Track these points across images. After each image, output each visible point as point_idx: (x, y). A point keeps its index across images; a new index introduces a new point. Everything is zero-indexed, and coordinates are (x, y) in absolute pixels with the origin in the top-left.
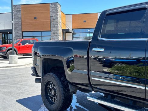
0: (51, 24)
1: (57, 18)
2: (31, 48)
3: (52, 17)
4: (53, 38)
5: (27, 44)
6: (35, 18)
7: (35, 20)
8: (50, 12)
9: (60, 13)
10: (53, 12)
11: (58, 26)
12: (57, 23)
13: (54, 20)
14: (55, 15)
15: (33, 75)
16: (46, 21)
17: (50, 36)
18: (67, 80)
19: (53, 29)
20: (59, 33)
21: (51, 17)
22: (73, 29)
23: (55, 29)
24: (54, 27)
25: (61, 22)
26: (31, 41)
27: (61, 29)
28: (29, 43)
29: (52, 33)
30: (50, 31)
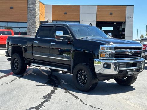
0: (28, 15)
1: (35, 9)
2: (6, 39)
3: (30, 7)
4: (29, 30)
5: (2, 35)
6: (11, 8)
7: (11, 10)
8: (28, 2)
9: (38, 4)
10: (31, 3)
11: (35, 18)
12: (34, 15)
13: (31, 11)
14: (33, 5)
15: (6, 56)
16: (22, 11)
17: (27, 28)
18: (24, 57)
19: (30, 20)
20: (36, 25)
21: (28, 7)
22: (52, 21)
23: (31, 21)
24: (31, 18)
25: (39, 13)
26: (6, 33)
27: (39, 21)
28: (4, 34)
29: (28, 24)
30: (27, 22)
